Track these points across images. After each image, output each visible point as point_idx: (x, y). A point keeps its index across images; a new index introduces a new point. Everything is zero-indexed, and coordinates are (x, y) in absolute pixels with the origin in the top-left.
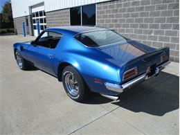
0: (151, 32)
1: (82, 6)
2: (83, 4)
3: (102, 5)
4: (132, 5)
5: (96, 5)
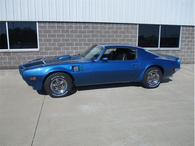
3: (47, 24)
4: (83, 28)
5: (37, 23)
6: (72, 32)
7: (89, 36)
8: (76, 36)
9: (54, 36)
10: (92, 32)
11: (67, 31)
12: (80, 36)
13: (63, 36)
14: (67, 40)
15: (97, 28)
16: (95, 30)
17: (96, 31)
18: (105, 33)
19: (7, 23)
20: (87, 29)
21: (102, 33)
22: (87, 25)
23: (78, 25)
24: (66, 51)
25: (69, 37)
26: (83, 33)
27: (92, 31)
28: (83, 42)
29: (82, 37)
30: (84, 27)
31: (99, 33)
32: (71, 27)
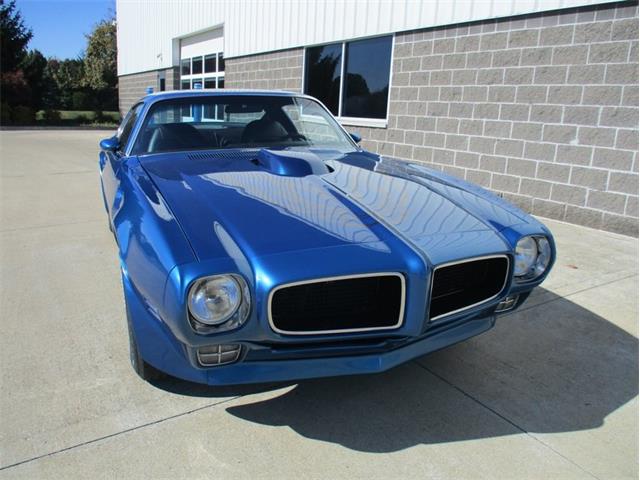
0: (569, 135)
1: (348, 44)
2: (350, 36)
3: (414, 40)
4: (511, 42)
5: (394, 39)
6: (474, 60)
7: (524, 77)
8: (484, 78)
9: (424, 77)
10: (542, 55)
11: (459, 61)
12: (495, 78)
13: (445, 78)
14: (456, 93)
15: (564, 35)
16: (554, 47)
17: (557, 50)
18: (594, 60)
19: (344, 46)
20: (522, 45)
21: (583, 58)
22: (525, 28)
23: (496, 32)
24: (446, 134)
25: (462, 82)
26: (506, 63)
27: (543, 51)
28: (500, 103)
29: (501, 82)
30: (516, 39)
31: (567, 62)
32: (471, 42)
